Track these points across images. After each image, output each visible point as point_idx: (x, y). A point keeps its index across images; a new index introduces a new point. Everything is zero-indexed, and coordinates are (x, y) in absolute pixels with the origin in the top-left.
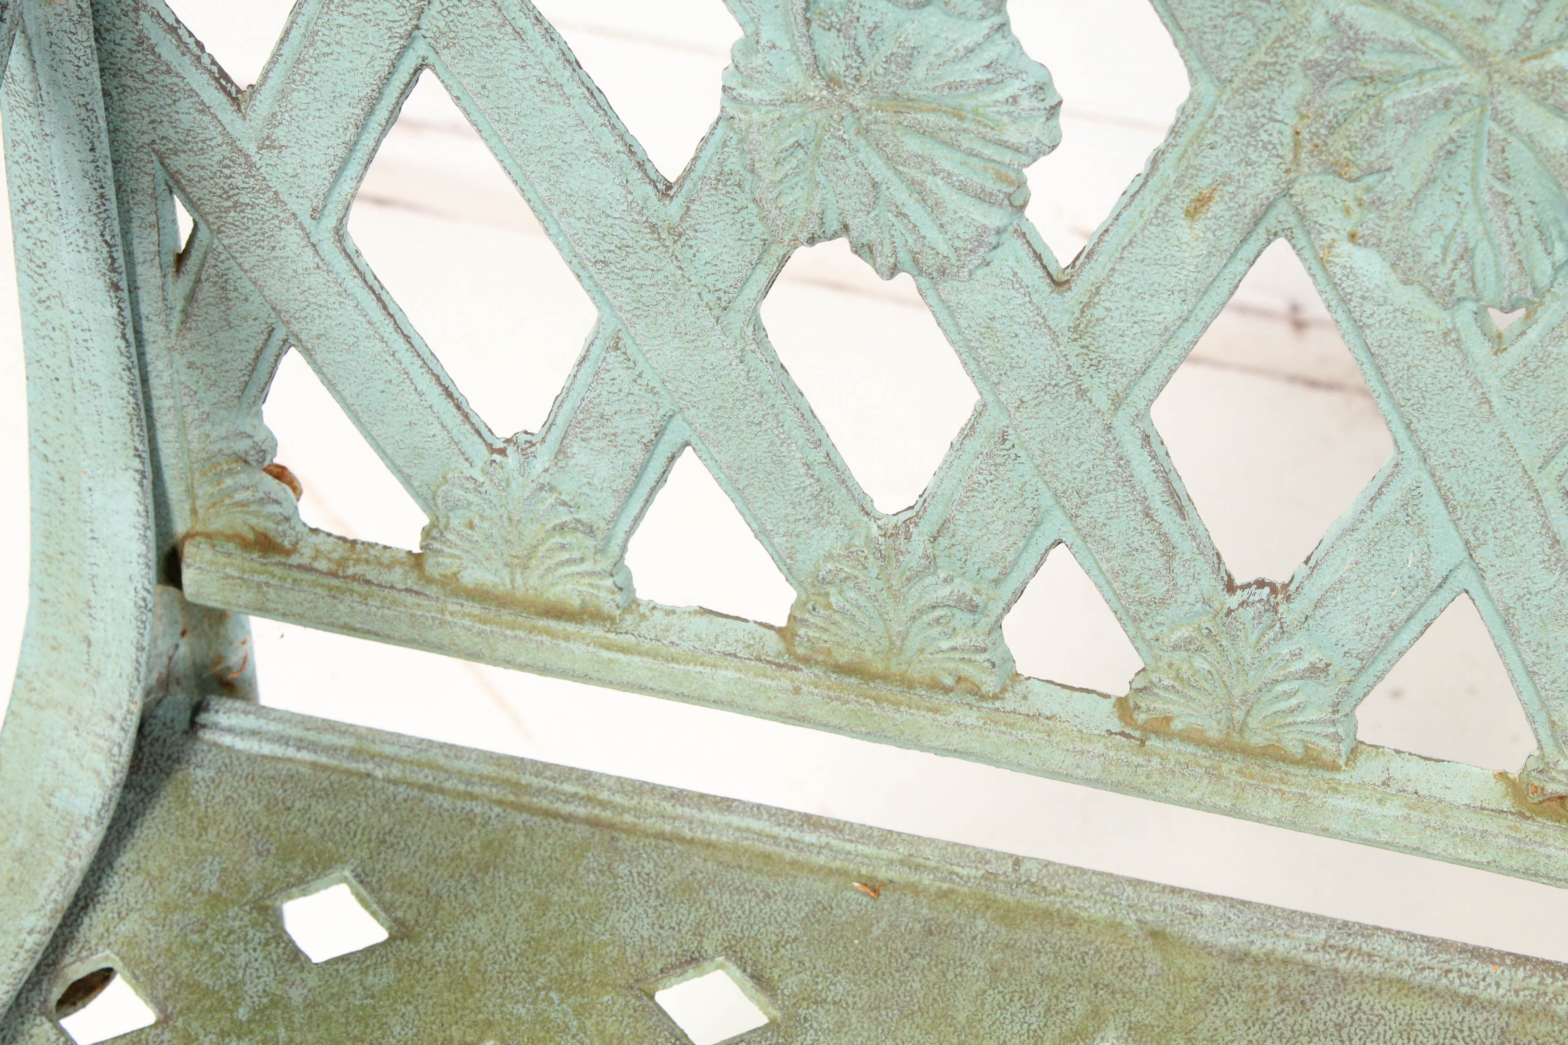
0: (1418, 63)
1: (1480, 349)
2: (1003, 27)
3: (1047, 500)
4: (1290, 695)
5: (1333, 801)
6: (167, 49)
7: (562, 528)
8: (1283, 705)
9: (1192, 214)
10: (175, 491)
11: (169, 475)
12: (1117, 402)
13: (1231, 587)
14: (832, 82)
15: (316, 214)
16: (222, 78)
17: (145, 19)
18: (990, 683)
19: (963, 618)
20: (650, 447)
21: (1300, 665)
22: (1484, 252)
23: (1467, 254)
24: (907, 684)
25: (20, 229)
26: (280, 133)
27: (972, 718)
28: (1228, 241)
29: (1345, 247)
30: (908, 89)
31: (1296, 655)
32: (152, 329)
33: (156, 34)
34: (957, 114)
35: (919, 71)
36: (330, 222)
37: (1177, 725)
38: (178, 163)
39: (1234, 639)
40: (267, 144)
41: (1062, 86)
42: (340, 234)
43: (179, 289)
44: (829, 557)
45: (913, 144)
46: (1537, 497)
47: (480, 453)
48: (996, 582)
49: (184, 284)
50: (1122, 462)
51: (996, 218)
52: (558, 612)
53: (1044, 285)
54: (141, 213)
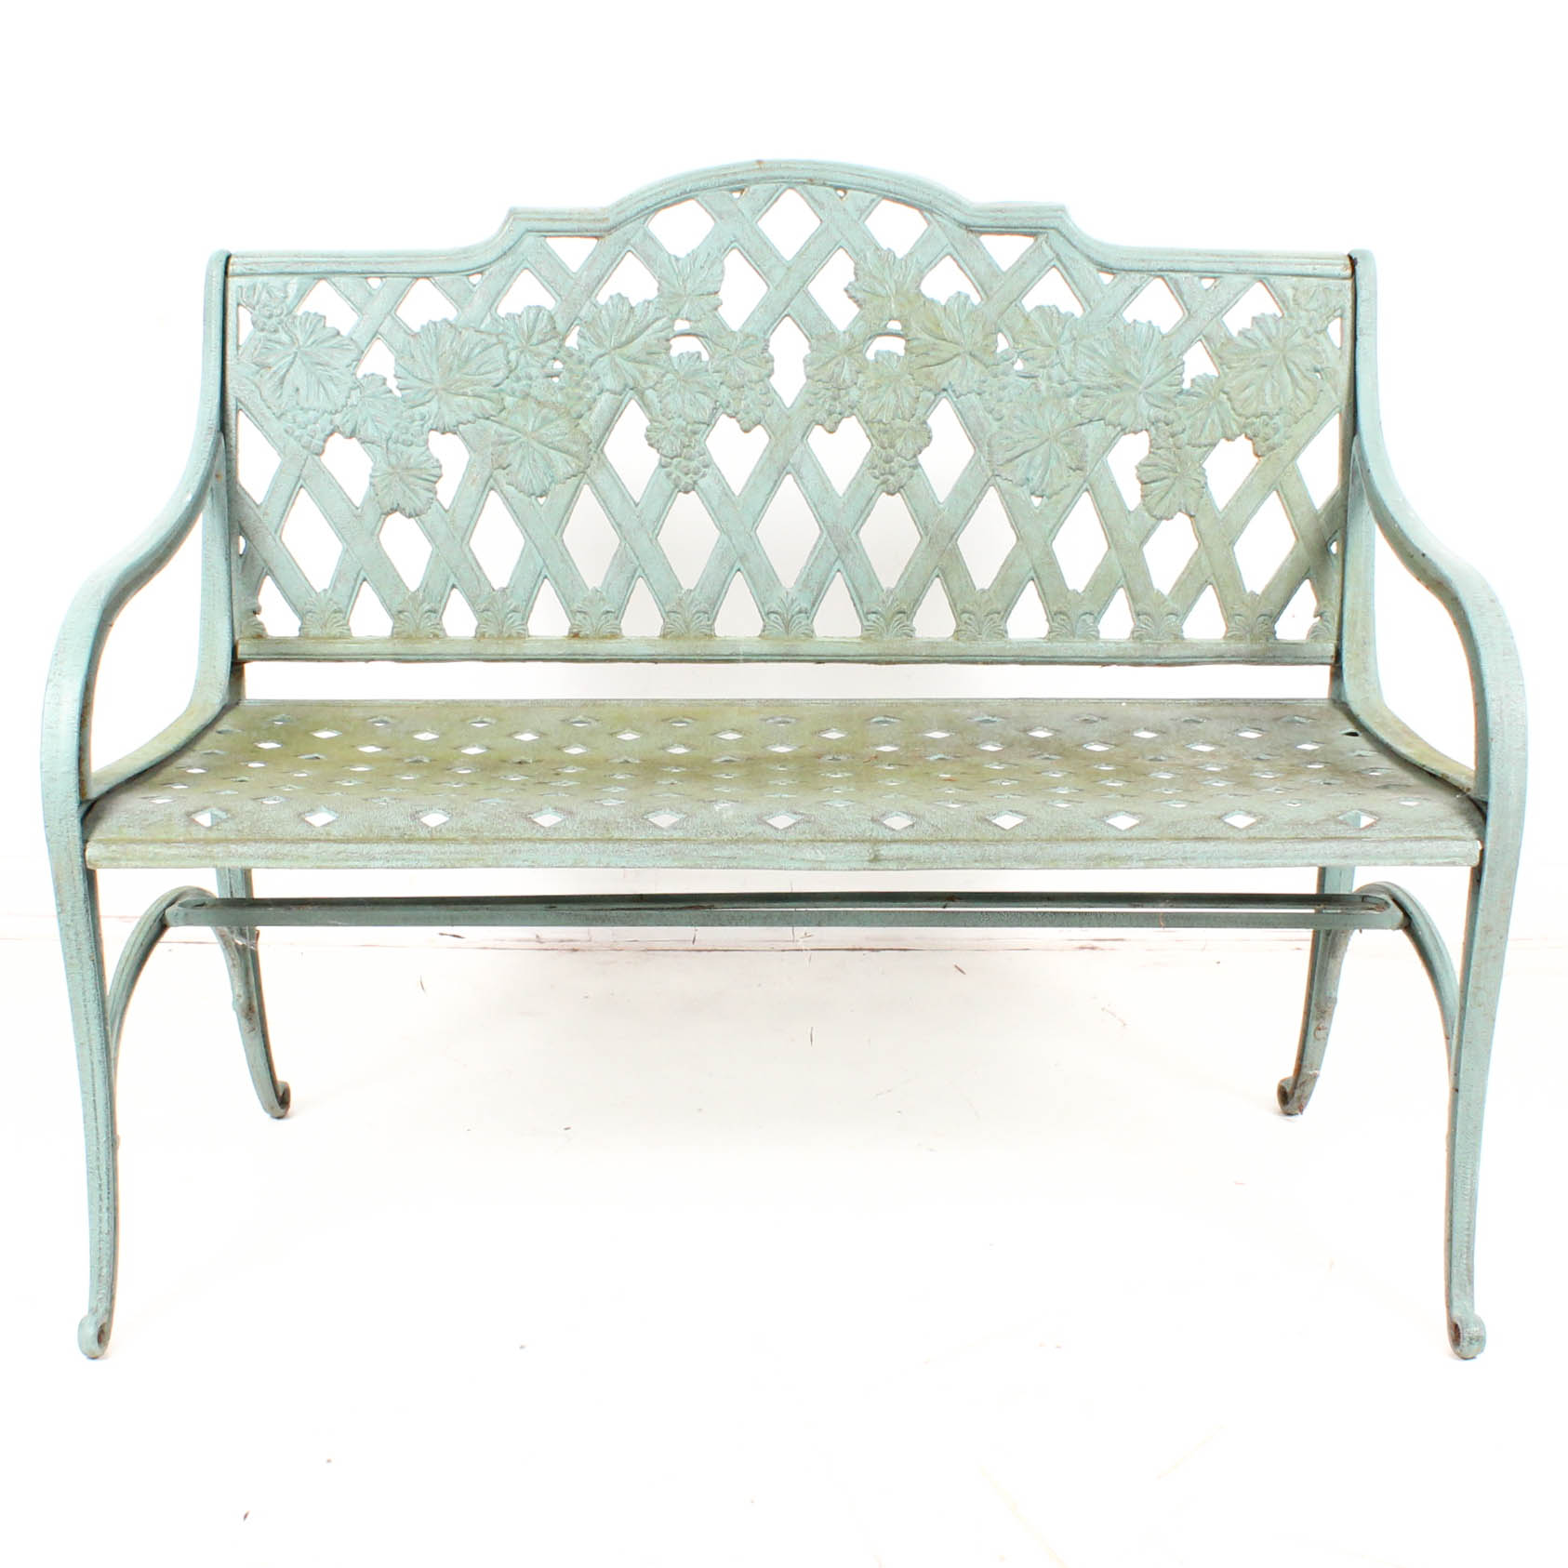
0: (514, 438)
1: (538, 507)
2: (428, 449)
3: (449, 571)
4: (511, 617)
5: (525, 645)
6: (242, 493)
7: (335, 612)
8: (511, 621)
9: (472, 484)
10: (236, 625)
11: (235, 621)
12: (462, 540)
13: (494, 590)
14: (393, 468)
15: (276, 532)
16: (254, 502)
17: (238, 487)
18: (441, 633)
19: (433, 615)
20: (356, 580)
21: (511, 607)
22: (534, 482)
23: (531, 481)
24: (421, 638)
25: (204, 548)
26: (268, 511)
27: (437, 642)
28: (481, 489)
29: (506, 486)
30: (410, 466)
31: (510, 605)
32: (234, 575)
33: (240, 491)
34: (421, 469)
35: (412, 460)
36: (278, 534)
37: (487, 635)
38: (244, 524)
39: (496, 602)
40: (265, 514)
41: (442, 462)
42: (280, 537)
43: (240, 563)
44: (400, 604)
45: (411, 479)
46: (556, 542)
47: (314, 595)
48: (440, 601)
49: (243, 560)
50: (465, 556)
51: (431, 495)
52: (335, 638)
53: (444, 512)
54: (234, 540)
